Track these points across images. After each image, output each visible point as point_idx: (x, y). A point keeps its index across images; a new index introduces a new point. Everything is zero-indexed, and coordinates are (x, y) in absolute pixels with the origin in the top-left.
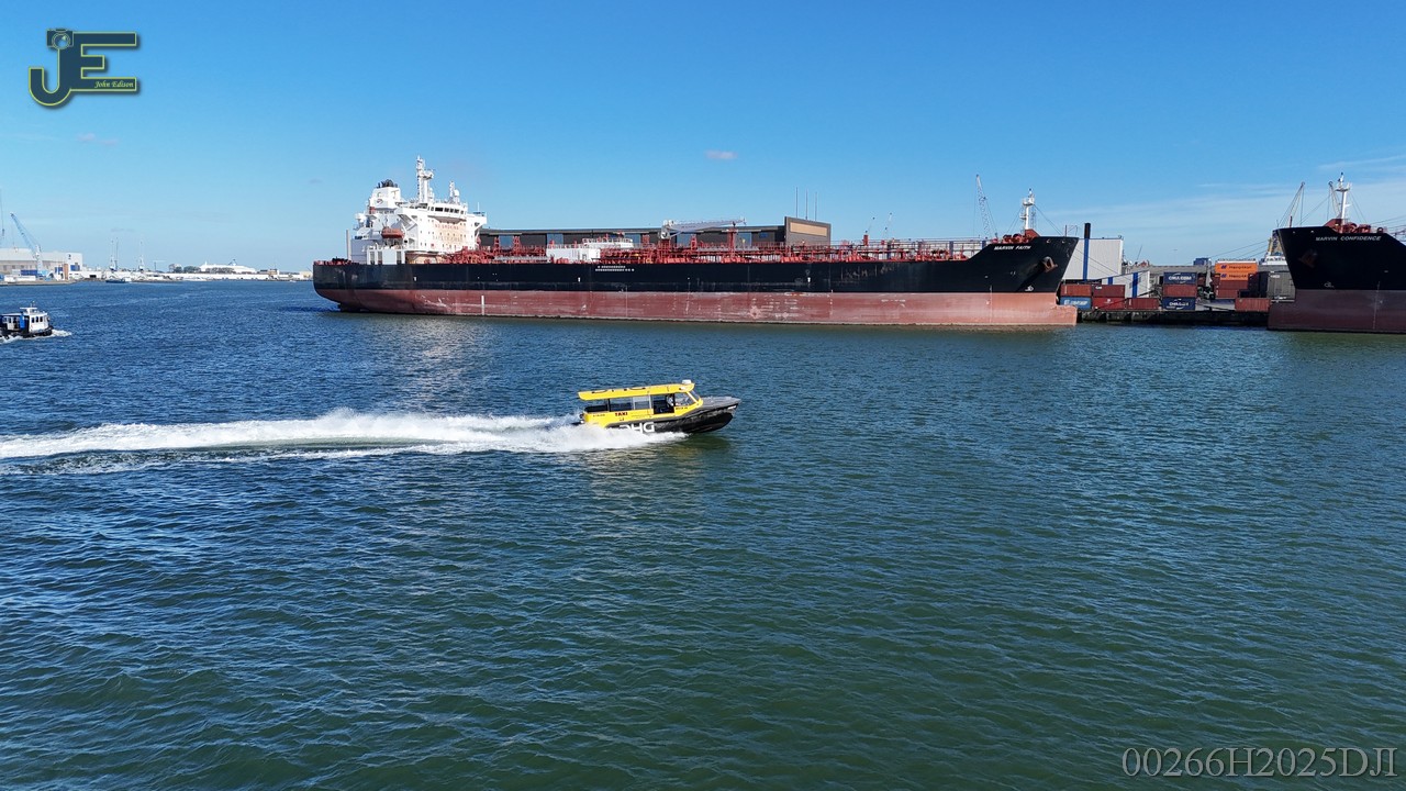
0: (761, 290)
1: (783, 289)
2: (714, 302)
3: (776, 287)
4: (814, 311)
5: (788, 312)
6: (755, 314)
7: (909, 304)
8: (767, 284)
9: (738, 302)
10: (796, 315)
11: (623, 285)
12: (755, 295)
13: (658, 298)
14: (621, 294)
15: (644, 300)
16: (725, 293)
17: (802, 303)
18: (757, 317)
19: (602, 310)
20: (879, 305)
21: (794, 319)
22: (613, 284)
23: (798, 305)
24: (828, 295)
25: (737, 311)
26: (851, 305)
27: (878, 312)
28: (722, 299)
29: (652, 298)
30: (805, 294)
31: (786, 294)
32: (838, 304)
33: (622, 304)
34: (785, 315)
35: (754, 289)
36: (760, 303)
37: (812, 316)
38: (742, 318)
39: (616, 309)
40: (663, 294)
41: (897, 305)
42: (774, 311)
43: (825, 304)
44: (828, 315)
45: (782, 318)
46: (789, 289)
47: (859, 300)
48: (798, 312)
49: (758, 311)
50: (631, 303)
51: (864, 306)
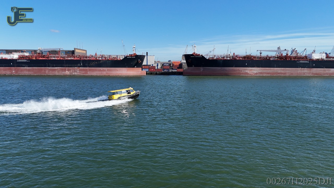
0: (69, 67)
1: (75, 66)
2: (55, 70)
3: (73, 66)
4: (84, 72)
5: (77, 73)
6: (67, 73)
7: (108, 70)
8: (70, 65)
9: (62, 70)
10: (79, 73)
11: (26, 65)
12: (67, 68)
13: (38, 69)
14: (26, 68)
15: (33, 69)
16: (58, 68)
17: (80, 70)
18: (68, 74)
19: (20, 72)
20: (100, 70)
21: (78, 74)
22: (23, 65)
23: (79, 71)
24: (87, 68)
25: (62, 72)
26: (93, 71)
27: (100, 72)
28: (57, 69)
29: (36, 69)
30: (81, 68)
31: (76, 68)
32: (90, 70)
33: (26, 71)
34: (76, 73)
35: (66, 67)
36: (68, 70)
37: (83, 73)
38: (64, 74)
39: (25, 72)
40: (39, 68)
41: (105, 71)
42: (73, 72)
43: (86, 70)
44: (87, 73)
45: (75, 74)
46: (76, 66)
47: (95, 69)
48: (79, 72)
49: (68, 72)
50: (29, 70)
51: (97, 71)
